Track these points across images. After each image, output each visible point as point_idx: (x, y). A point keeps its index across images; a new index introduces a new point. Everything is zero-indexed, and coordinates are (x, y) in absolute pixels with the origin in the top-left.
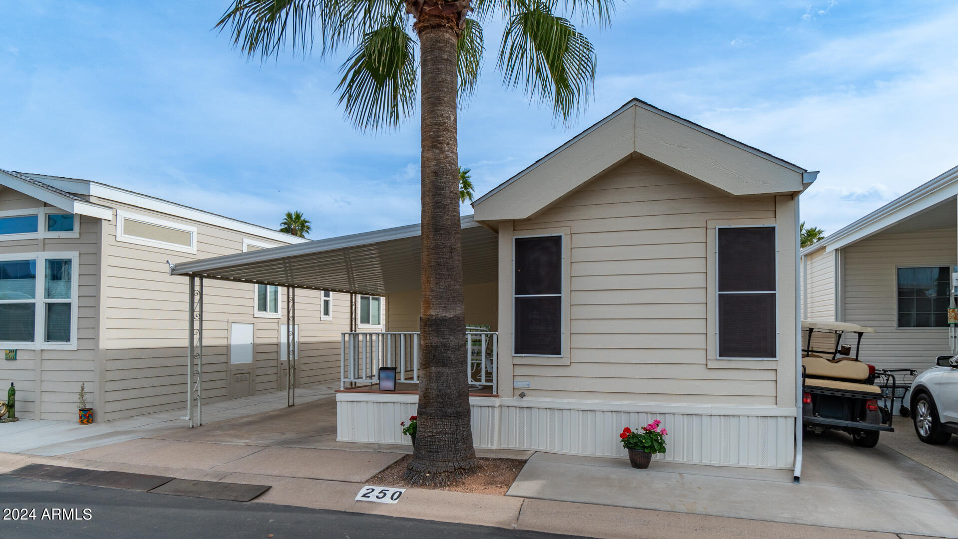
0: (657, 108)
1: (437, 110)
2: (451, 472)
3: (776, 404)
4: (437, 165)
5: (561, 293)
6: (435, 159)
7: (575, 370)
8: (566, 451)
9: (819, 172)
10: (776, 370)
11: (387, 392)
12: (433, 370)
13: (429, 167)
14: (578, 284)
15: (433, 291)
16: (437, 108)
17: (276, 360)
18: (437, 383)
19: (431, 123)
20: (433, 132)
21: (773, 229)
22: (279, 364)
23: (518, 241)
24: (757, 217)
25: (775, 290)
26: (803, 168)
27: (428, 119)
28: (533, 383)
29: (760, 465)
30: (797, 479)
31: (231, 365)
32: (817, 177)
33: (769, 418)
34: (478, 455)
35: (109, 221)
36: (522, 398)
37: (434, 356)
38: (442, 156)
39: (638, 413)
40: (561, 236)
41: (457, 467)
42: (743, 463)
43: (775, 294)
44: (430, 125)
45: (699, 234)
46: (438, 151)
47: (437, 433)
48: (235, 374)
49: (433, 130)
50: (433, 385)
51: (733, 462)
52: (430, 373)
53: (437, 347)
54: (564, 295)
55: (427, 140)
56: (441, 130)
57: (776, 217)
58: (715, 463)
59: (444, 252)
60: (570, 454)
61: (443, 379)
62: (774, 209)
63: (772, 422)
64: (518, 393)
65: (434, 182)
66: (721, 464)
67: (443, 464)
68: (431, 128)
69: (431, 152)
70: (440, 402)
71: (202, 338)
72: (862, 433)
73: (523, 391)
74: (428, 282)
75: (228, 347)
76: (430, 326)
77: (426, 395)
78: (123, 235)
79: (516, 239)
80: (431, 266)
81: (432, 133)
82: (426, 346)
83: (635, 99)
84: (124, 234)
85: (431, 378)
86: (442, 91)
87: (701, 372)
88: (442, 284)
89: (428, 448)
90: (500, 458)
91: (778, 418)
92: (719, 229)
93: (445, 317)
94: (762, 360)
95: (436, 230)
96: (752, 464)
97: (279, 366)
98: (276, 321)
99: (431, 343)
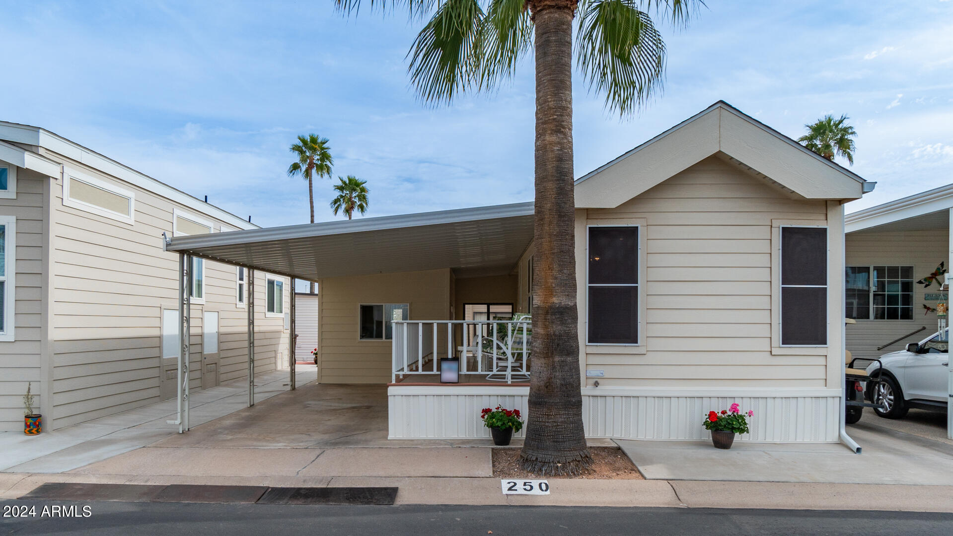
0: (741, 113)
1: (562, 93)
2: (579, 461)
3: (826, 386)
4: (561, 150)
5: (637, 283)
6: (559, 143)
7: (650, 358)
8: (641, 437)
9: (876, 183)
10: (826, 356)
11: (449, 384)
12: (557, 359)
13: (552, 151)
14: (654, 274)
15: (556, 278)
16: (562, 92)
17: (200, 354)
18: (561, 372)
19: (555, 106)
20: (557, 115)
21: (824, 231)
22: (203, 358)
23: (591, 230)
24: (811, 218)
25: (826, 285)
26: (863, 178)
27: (551, 101)
28: (608, 372)
29: (813, 441)
30: (858, 450)
31: (163, 359)
32: (875, 188)
33: (821, 398)
34: (589, 444)
35: (57, 179)
36: (597, 386)
37: (558, 345)
38: (566, 141)
39: (710, 397)
40: (637, 227)
41: (583, 456)
42: (799, 440)
43: (826, 288)
44: (554, 109)
45: (764, 232)
46: (561, 136)
47: (562, 422)
48: (167, 371)
49: (557, 113)
50: (557, 374)
51: (791, 440)
52: (554, 362)
53: (560, 335)
54: (641, 285)
55: (551, 123)
56: (565, 114)
57: (827, 220)
58: (777, 441)
59: (566, 239)
60: (645, 440)
61: (567, 368)
62: (825, 212)
63: (822, 401)
64: (593, 381)
65: (558, 167)
66: (782, 441)
67: (570, 453)
68: (555, 111)
69: (554, 135)
70: (564, 391)
71: (190, 327)
72: (852, 411)
73: (597, 380)
74: (551, 269)
75: (160, 337)
76: (554, 314)
77: (548, 384)
78: (70, 199)
79: (589, 228)
80: (553, 253)
81: (556, 117)
82: (548, 334)
83: (721, 102)
84: (70, 197)
85: (554, 368)
86: (566, 75)
87: (766, 358)
88: (565, 271)
89: (553, 438)
90: (591, 447)
91: (828, 398)
92: (783, 228)
93: (568, 305)
94: (816, 347)
95: (560, 216)
96: (807, 440)
97: (203, 361)
98: (200, 307)
99: (554, 332)
